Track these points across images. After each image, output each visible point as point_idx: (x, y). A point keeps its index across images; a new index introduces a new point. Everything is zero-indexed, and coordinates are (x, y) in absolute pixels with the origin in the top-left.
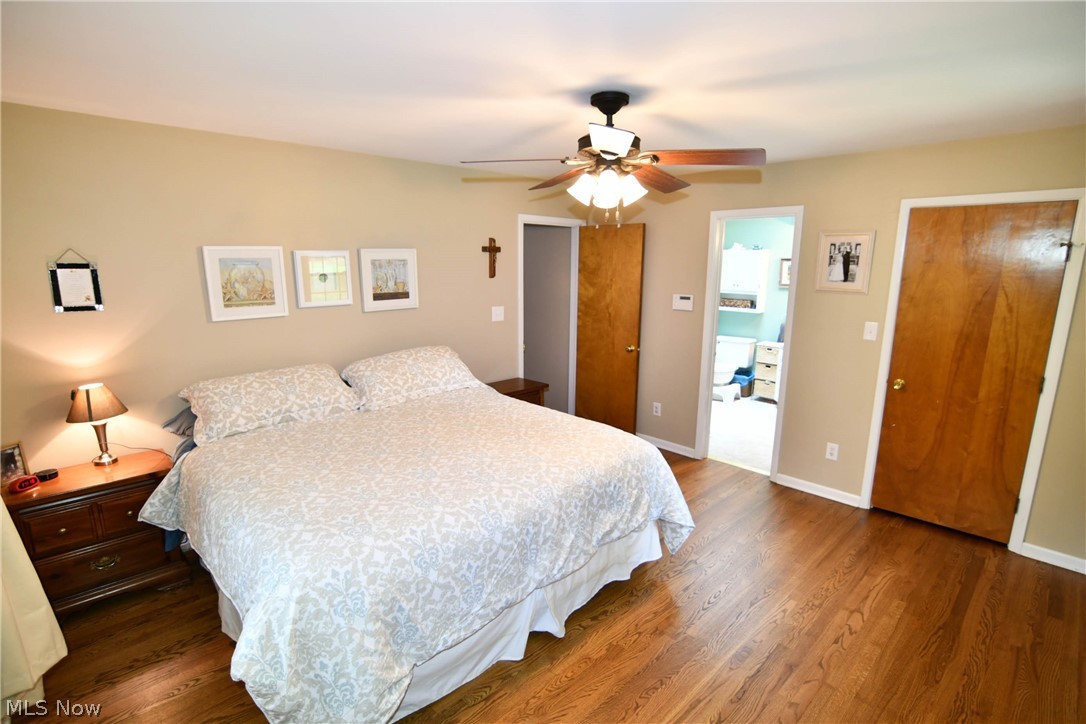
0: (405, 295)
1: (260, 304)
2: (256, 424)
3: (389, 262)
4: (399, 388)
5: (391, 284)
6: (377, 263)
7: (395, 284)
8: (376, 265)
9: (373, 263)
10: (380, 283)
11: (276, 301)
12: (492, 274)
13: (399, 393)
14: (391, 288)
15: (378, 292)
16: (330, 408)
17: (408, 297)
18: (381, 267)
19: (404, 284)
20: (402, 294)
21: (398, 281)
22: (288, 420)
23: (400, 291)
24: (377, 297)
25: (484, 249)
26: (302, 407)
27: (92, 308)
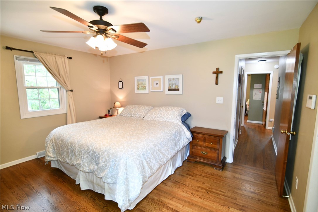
0: (178, 90)
1: (143, 90)
2: (126, 115)
3: (173, 79)
4: (152, 116)
5: (174, 86)
6: (170, 79)
7: (175, 86)
8: (169, 80)
9: (169, 79)
10: (170, 86)
11: (146, 89)
12: (217, 83)
13: (152, 117)
14: (174, 87)
15: (170, 88)
16: (139, 116)
17: (179, 90)
18: (171, 80)
19: (178, 86)
20: (177, 89)
21: (176, 85)
22: (131, 116)
23: (177, 88)
24: (169, 90)
25: (214, 73)
26: (134, 114)
27: (122, 89)
